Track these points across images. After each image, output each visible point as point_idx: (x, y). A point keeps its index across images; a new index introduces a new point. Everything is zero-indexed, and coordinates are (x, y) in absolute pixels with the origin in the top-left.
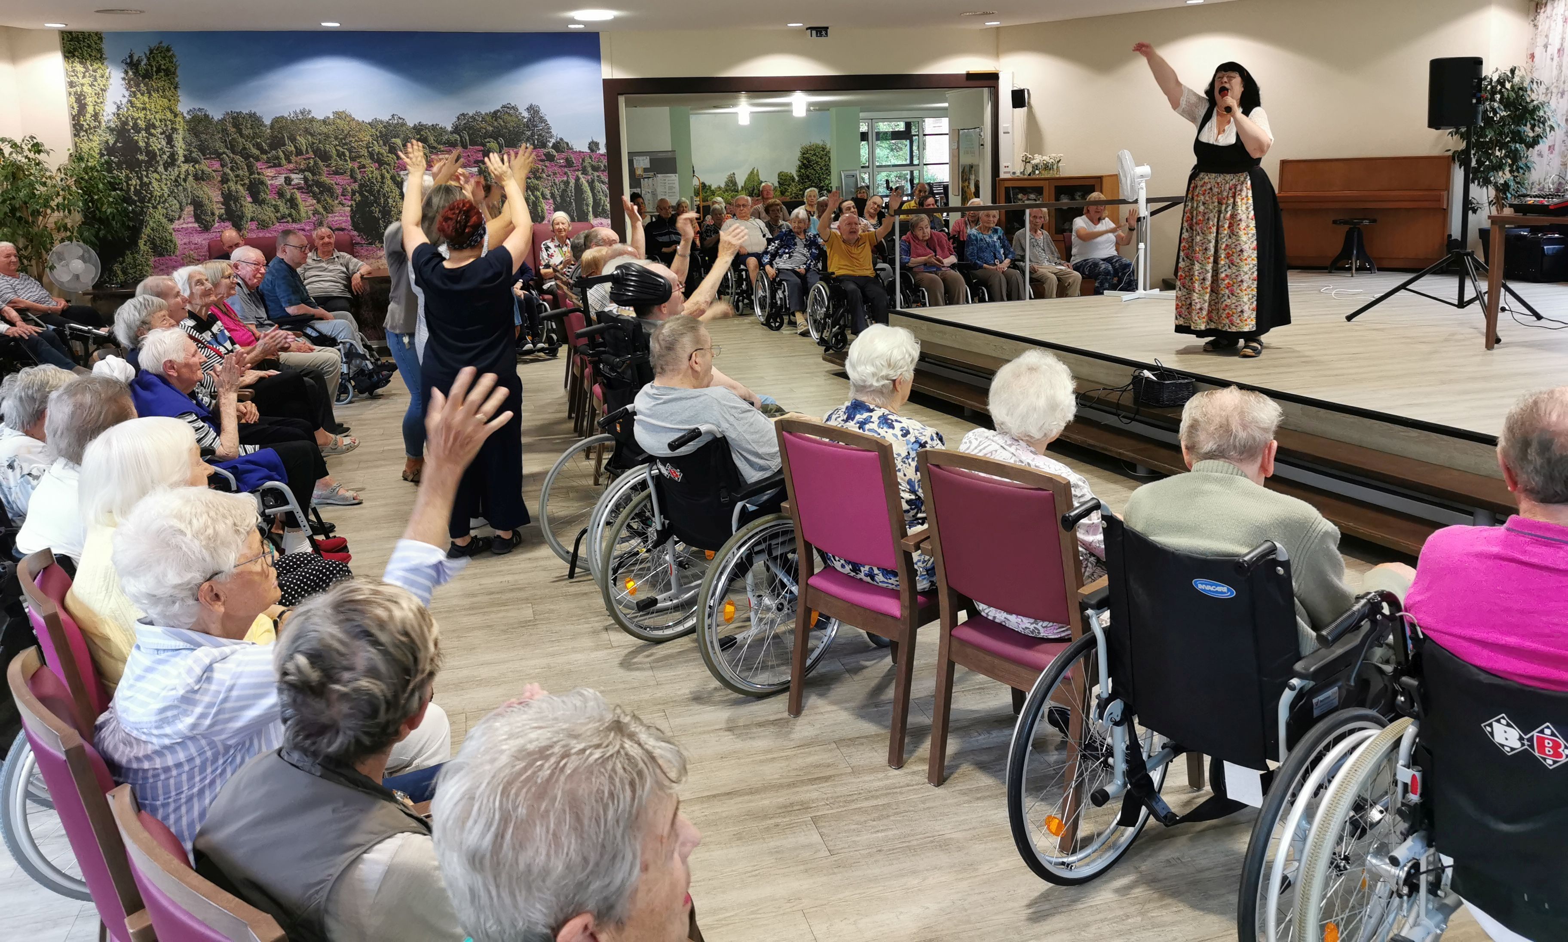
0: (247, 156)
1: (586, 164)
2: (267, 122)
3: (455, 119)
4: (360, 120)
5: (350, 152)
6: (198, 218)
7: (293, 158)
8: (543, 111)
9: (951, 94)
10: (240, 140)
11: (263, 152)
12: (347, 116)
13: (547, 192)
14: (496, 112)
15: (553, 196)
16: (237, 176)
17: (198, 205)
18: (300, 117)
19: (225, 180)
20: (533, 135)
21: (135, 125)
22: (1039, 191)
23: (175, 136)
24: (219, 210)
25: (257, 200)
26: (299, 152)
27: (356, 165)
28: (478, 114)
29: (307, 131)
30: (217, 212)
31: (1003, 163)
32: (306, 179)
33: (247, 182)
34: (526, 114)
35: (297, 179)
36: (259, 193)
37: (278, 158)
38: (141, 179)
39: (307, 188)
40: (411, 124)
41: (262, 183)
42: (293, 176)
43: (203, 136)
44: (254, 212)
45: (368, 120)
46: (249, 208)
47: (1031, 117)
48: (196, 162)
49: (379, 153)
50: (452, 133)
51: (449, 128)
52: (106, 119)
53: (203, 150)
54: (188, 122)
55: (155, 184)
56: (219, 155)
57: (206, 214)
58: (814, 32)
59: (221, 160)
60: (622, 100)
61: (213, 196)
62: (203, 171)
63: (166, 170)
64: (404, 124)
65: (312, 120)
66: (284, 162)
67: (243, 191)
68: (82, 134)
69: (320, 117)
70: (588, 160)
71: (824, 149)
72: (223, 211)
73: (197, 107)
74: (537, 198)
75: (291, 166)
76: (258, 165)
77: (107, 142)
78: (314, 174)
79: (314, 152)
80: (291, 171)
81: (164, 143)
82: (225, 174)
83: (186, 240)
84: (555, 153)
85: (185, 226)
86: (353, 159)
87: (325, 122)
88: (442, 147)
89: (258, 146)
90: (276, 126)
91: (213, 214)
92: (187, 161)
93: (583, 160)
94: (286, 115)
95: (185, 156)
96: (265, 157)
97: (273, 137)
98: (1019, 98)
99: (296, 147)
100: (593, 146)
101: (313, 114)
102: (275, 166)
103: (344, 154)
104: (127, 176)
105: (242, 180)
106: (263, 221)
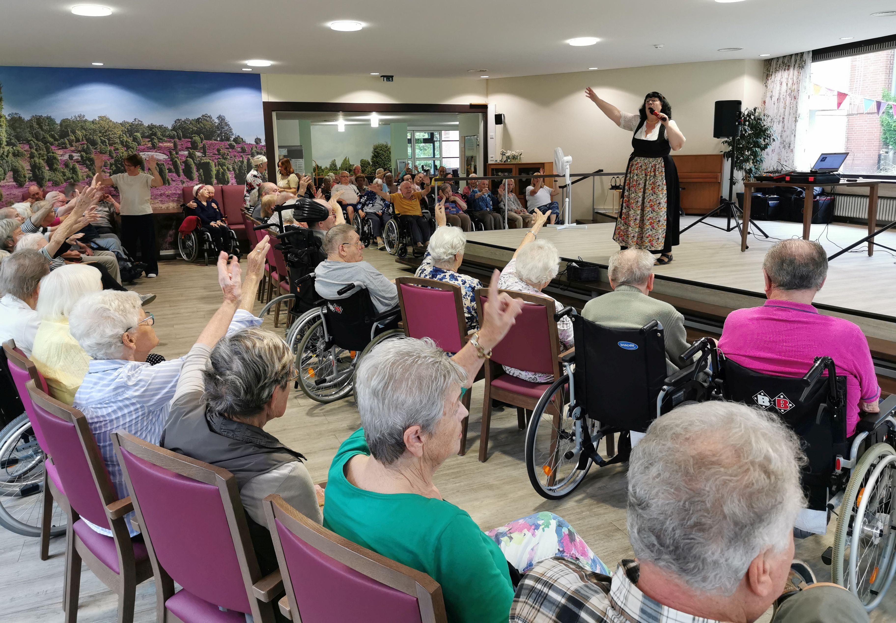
0: (45, 142)
1: (253, 151)
2: (58, 122)
3: (174, 123)
4: (115, 121)
5: (109, 140)
6: (15, 179)
7: (74, 144)
8: (228, 119)
9: (461, 116)
10: (41, 132)
11: (56, 140)
12: (106, 119)
13: (231, 167)
14: (198, 119)
15: (234, 169)
16: (40, 154)
17: (16, 172)
18: (78, 119)
19: (32, 156)
20: (221, 133)
22: (510, 171)
24: (29, 174)
25: (52, 169)
26: (78, 140)
27: (113, 149)
28: (187, 119)
29: (82, 128)
30: (27, 176)
31: (490, 155)
32: (82, 156)
33: (45, 157)
34: (217, 121)
35: (76, 156)
36: (53, 164)
37: (64, 143)
39: (83, 162)
40: (146, 124)
41: (55, 158)
42: (74, 154)
43: (19, 130)
44: (50, 176)
45: (120, 121)
46: (47, 173)
47: (505, 130)
48: (14, 145)
49: (127, 141)
50: (171, 130)
51: (170, 128)
53: (18, 138)
54: (9, 121)
56: (28, 142)
57: (20, 177)
58: (385, 79)
59: (30, 144)
60: (274, 114)
61: (24, 166)
62: (18, 151)
64: (142, 125)
65: (86, 121)
66: (68, 146)
67: (43, 163)
69: (90, 119)
70: (254, 149)
71: (386, 147)
72: (31, 175)
73: (14, 112)
74: (224, 170)
75: (73, 148)
76: (53, 148)
78: (87, 153)
79: (87, 140)
80: (73, 151)
82: (32, 152)
83: (7, 193)
84: (235, 144)
85: (7, 184)
86: (111, 145)
87: (93, 122)
88: (166, 139)
89: (53, 136)
90: (64, 124)
91: (25, 177)
92: (9, 144)
93: (252, 149)
94: (69, 118)
95: (7, 142)
96: (57, 143)
97: (61, 131)
98: (499, 119)
99: (75, 137)
100: (258, 141)
101: (86, 118)
102: (63, 148)
103: (105, 141)
105: (43, 156)
106: (56, 181)
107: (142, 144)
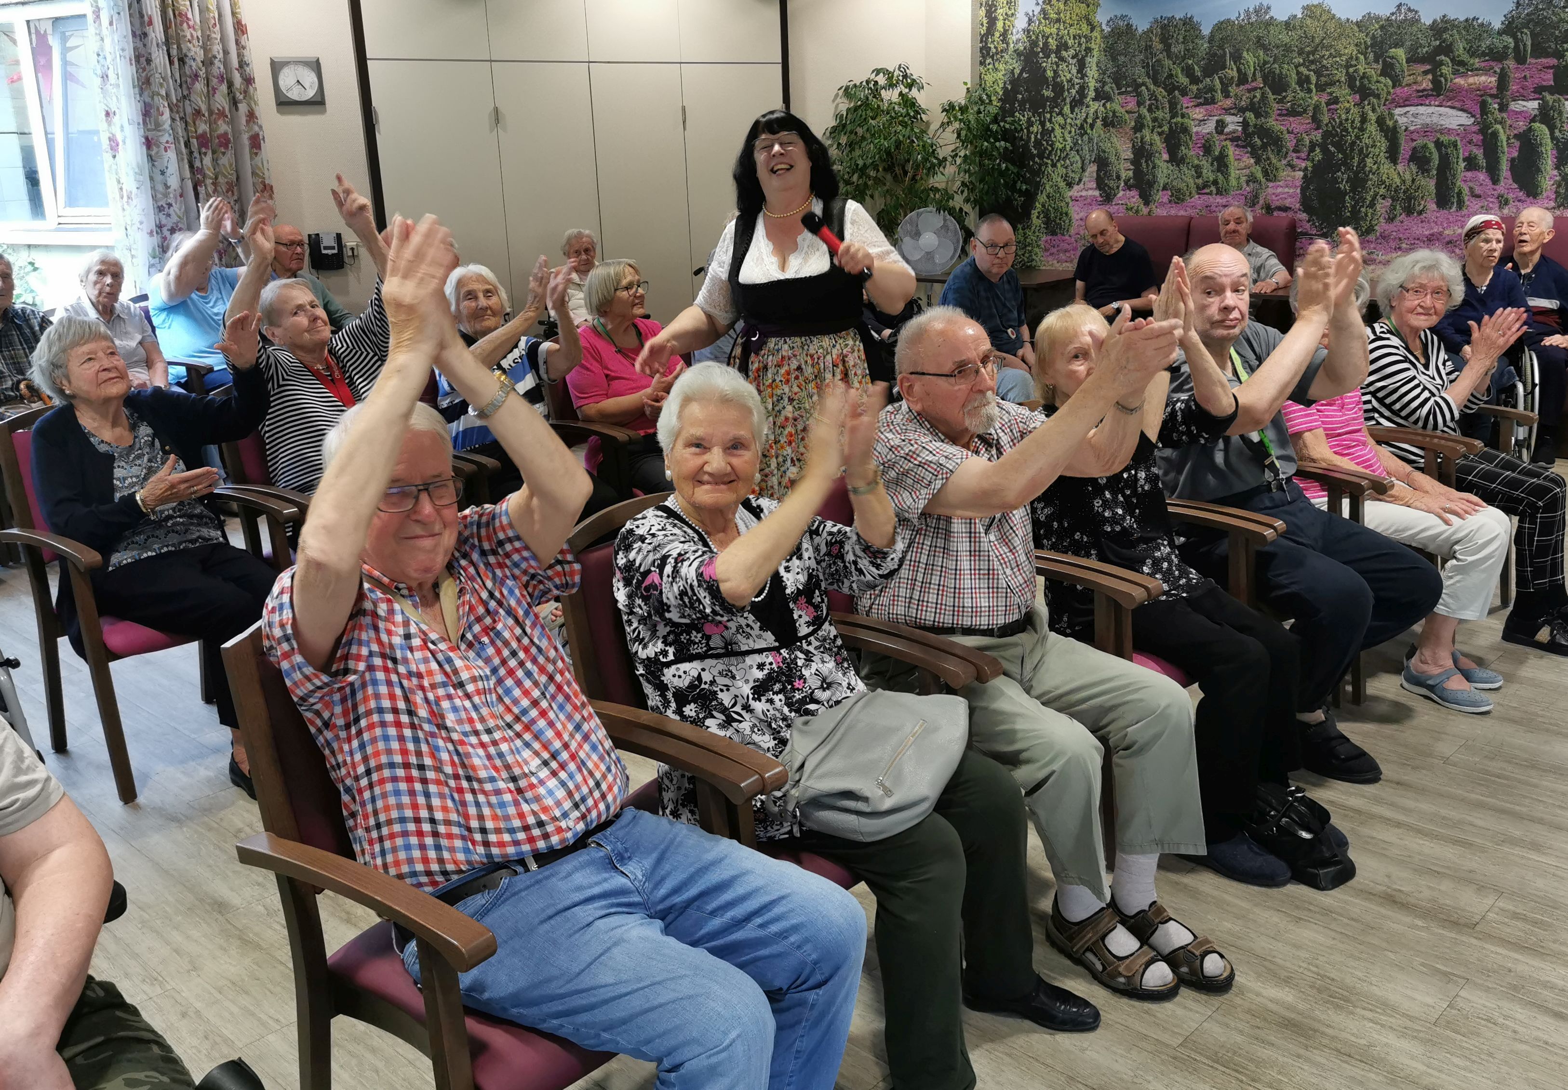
0: (1171, 88)
2: (1206, 31)
4: (1344, 18)
5: (1318, 73)
6: (1100, 184)
7: (1233, 90)
10: (1167, 62)
11: (1194, 80)
12: (1323, 12)
16: (1155, 120)
17: (1102, 163)
18: (1253, 19)
19: (1139, 127)
21: (1046, 44)
23: (1088, 59)
24: (1126, 171)
25: (1176, 159)
26: (1243, 79)
29: (1260, 43)
30: (1123, 175)
32: (1245, 124)
33: (1166, 128)
35: (1233, 123)
36: (1178, 146)
37: (1211, 89)
38: (1043, 124)
39: (1243, 140)
40: (1427, 20)
41: (1185, 130)
42: (1229, 119)
43: (1122, 59)
44: (1168, 176)
45: (1356, 17)
46: (1163, 170)
48: (1108, 98)
49: (1365, 76)
50: (1500, 33)
51: (1497, 25)
52: (1014, 38)
53: (1118, 79)
54: (1104, 37)
55: (1058, 131)
56: (1136, 88)
57: (1110, 177)
59: (1139, 95)
61: (1121, 150)
62: (1114, 112)
63: (1072, 112)
64: (1415, 22)
65: (1271, 22)
66: (1219, 95)
67: (1159, 144)
68: (989, 60)
69: (1283, 17)
72: (1131, 173)
73: (1119, 14)
75: (1229, 102)
76: (1185, 102)
77: (1012, 72)
78: (1258, 115)
79: (1265, 78)
80: (1227, 111)
81: (1074, 71)
82: (1140, 116)
85: (1084, 193)
86: (1321, 88)
87: (1288, 25)
88: (1476, 62)
89: (1188, 72)
91: (1118, 177)
92: (1097, 97)
94: (1233, 18)
95: (1096, 90)
96: (1195, 88)
97: (1211, 55)
99: (1239, 70)
101: (1272, 13)
102: (1207, 102)
103: (1308, 78)
104: (1029, 119)
105: (1160, 126)
106: (1179, 190)
107: (1408, 79)
